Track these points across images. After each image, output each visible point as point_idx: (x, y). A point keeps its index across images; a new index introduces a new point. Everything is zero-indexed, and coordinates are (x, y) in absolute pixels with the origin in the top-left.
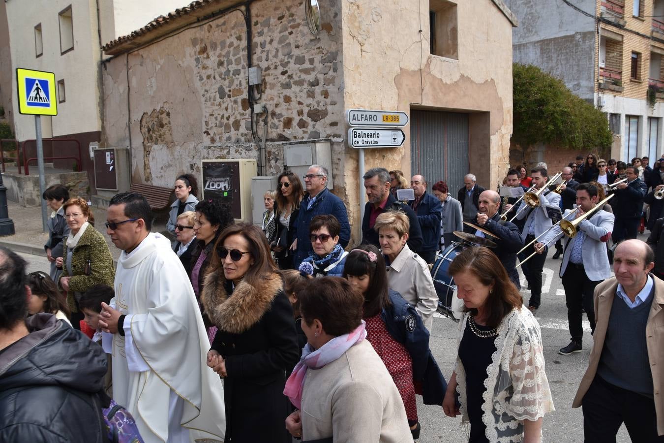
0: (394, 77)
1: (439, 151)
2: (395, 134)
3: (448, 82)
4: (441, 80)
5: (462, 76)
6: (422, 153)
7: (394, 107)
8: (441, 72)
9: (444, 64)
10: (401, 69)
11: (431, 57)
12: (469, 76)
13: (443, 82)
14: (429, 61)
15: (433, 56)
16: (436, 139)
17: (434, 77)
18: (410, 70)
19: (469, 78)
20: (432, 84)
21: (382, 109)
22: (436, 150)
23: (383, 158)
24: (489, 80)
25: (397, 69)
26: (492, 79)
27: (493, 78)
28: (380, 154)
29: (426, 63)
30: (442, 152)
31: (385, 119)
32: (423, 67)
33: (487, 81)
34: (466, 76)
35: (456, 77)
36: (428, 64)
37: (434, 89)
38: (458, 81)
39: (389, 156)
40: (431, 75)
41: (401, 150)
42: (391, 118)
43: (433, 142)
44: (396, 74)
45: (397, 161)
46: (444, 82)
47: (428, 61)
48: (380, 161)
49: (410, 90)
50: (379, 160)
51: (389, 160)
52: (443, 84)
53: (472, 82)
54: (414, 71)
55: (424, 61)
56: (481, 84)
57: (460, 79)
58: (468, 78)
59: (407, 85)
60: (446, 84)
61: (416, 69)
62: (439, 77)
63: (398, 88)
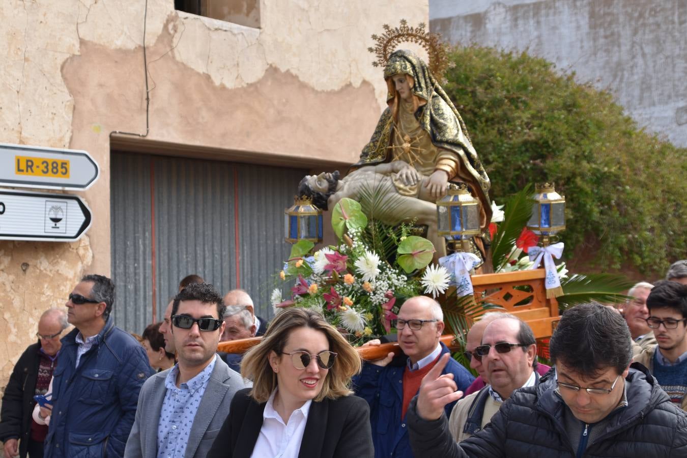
0: (60, 62)
1: (217, 263)
2: (57, 209)
3: (230, 85)
4: (208, 77)
5: (272, 70)
6: (165, 266)
7: (61, 140)
8: (207, 57)
9: (215, 36)
10: (82, 42)
11: (177, 16)
12: (294, 72)
13: (212, 82)
14: (170, 26)
15: (182, 14)
16: (209, 232)
17: (184, 68)
18: (113, 47)
19: (295, 77)
20: (178, 87)
21: (21, 142)
22: (208, 261)
23: (24, 271)
24: (357, 83)
25: (69, 43)
26: (365, 83)
27: (368, 79)
28: (12, 259)
29: (160, 32)
30: (226, 265)
31: (23, 166)
32: (151, 41)
33: (349, 85)
34: (283, 69)
35: (254, 72)
36: (167, 34)
37: (186, 100)
38: (260, 82)
39: (43, 264)
40: (177, 63)
41: (81, 252)
42: (43, 167)
43: (200, 239)
44: (68, 56)
45: (67, 279)
46: (217, 83)
47: (166, 27)
48: (12, 277)
49: (110, 99)
50: (9, 274)
51: (42, 276)
52: (214, 88)
53: (303, 86)
54: (124, 53)
55: (155, 26)
56: (332, 93)
57: (265, 78)
58: (290, 77)
59: (101, 85)
60: (223, 88)
61: (131, 46)
62: (201, 69)
63: (72, 92)
